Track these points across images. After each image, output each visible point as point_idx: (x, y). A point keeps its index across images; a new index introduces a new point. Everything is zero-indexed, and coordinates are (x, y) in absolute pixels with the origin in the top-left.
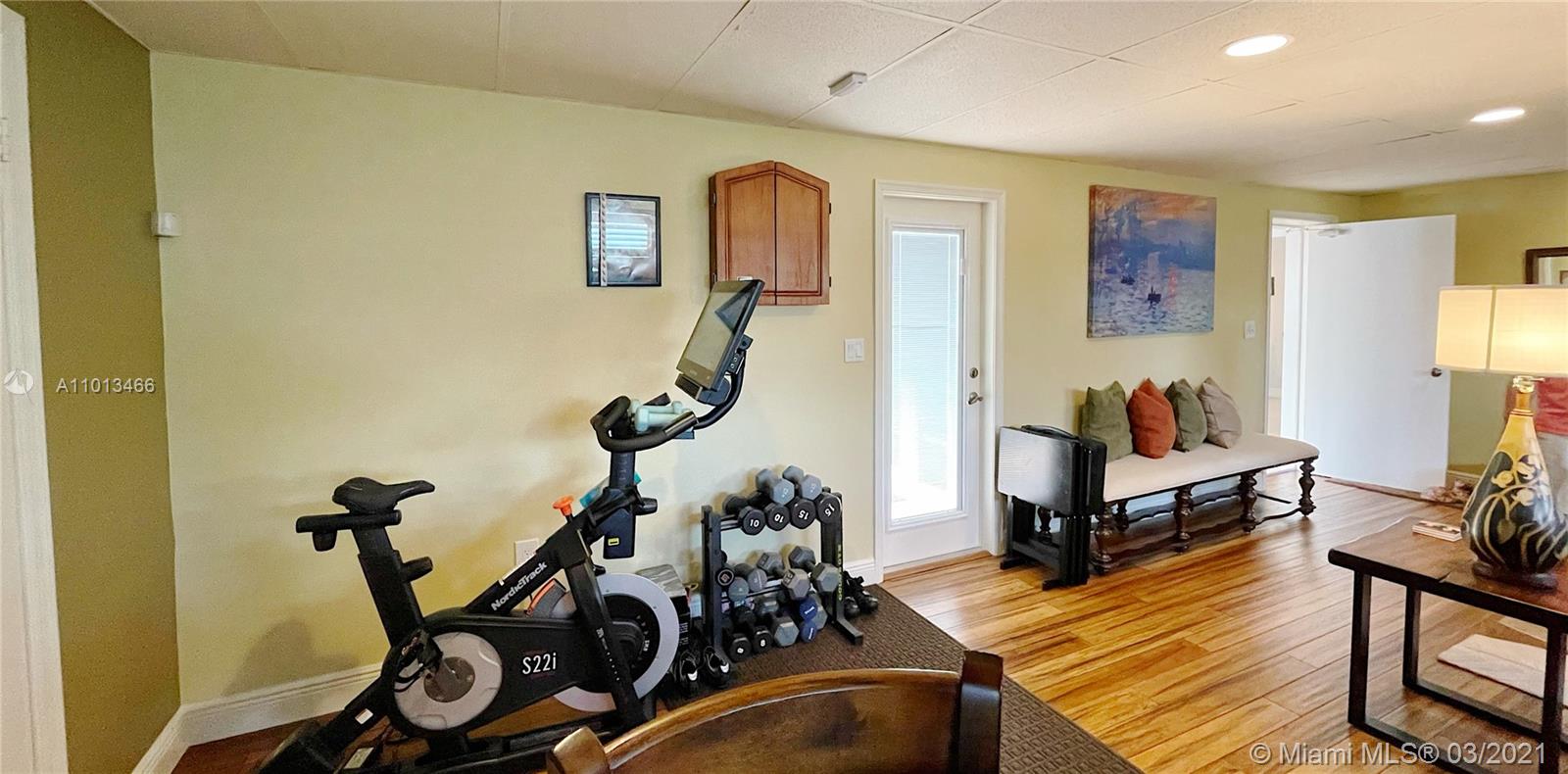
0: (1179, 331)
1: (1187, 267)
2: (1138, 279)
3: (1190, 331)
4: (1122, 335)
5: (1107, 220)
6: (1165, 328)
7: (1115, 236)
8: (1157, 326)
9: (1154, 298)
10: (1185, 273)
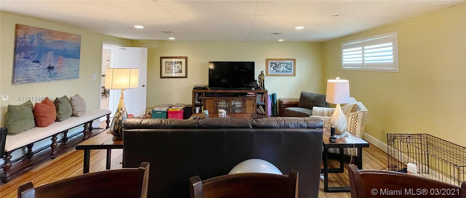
0: (63, 79)
1: (67, 57)
2: (42, 61)
3: (68, 79)
4: (32, 82)
5: (25, 38)
6: (56, 78)
7: (29, 45)
8: (52, 78)
9: (50, 68)
10: (66, 60)
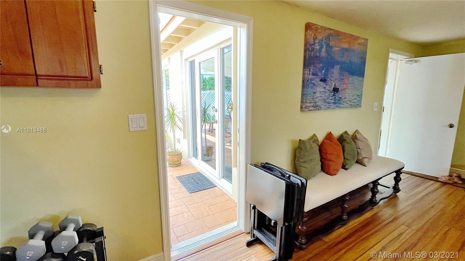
1: (352, 74)
5: (314, 44)
7: (318, 54)
